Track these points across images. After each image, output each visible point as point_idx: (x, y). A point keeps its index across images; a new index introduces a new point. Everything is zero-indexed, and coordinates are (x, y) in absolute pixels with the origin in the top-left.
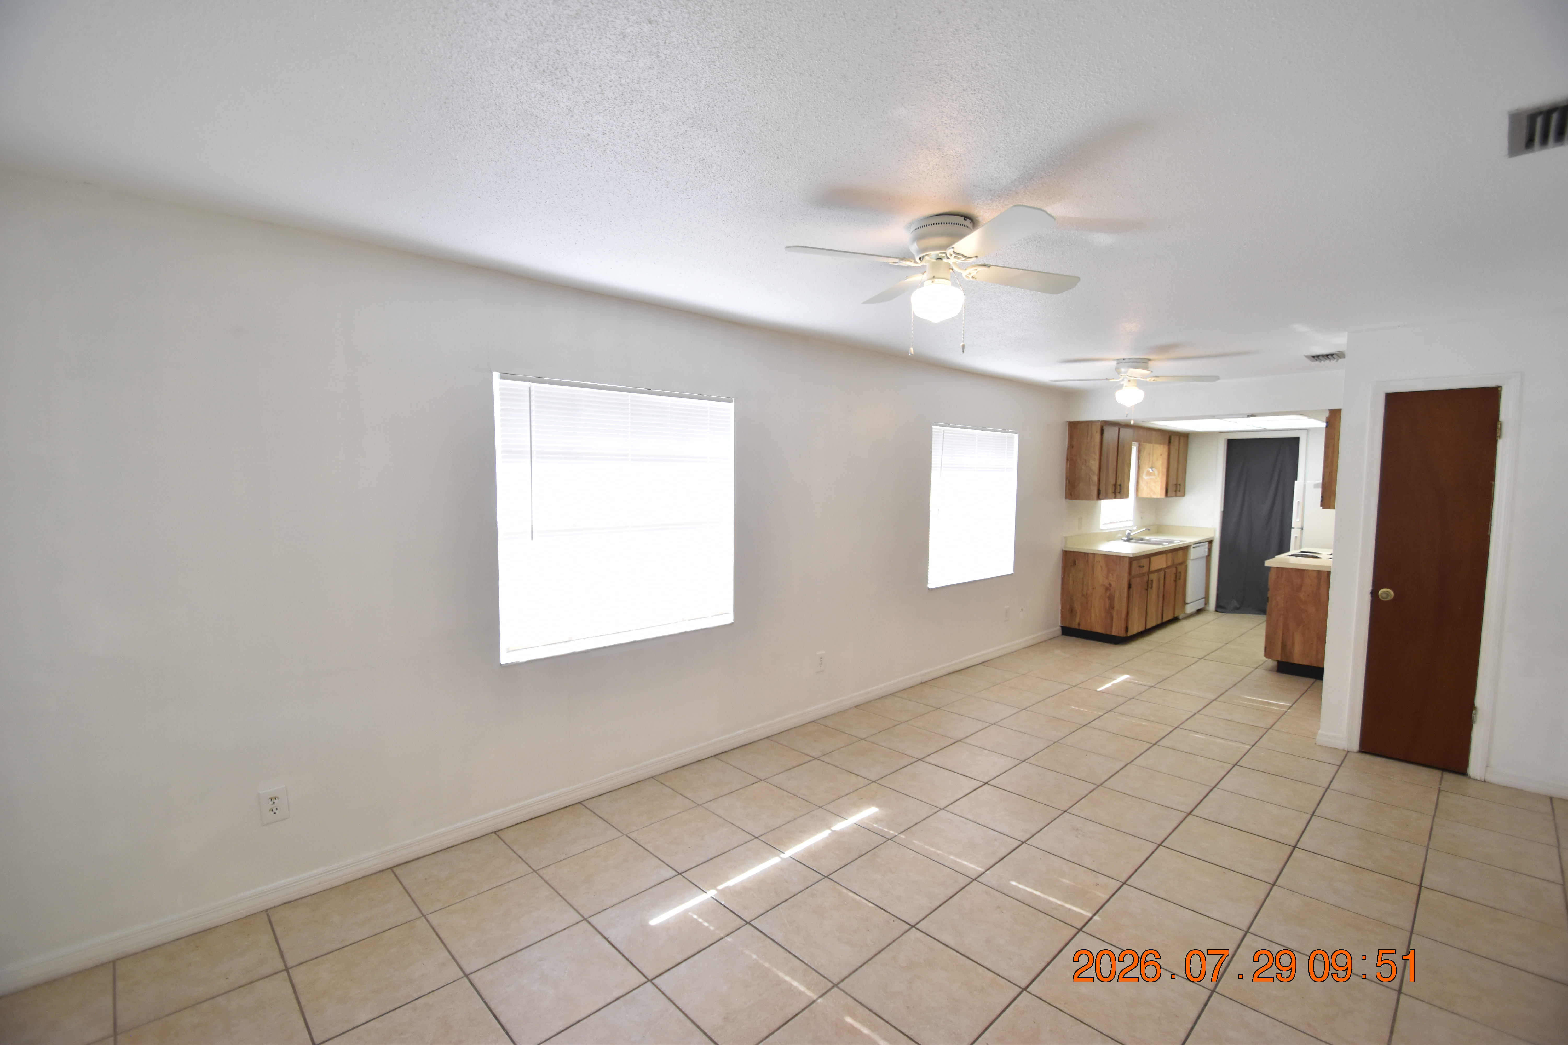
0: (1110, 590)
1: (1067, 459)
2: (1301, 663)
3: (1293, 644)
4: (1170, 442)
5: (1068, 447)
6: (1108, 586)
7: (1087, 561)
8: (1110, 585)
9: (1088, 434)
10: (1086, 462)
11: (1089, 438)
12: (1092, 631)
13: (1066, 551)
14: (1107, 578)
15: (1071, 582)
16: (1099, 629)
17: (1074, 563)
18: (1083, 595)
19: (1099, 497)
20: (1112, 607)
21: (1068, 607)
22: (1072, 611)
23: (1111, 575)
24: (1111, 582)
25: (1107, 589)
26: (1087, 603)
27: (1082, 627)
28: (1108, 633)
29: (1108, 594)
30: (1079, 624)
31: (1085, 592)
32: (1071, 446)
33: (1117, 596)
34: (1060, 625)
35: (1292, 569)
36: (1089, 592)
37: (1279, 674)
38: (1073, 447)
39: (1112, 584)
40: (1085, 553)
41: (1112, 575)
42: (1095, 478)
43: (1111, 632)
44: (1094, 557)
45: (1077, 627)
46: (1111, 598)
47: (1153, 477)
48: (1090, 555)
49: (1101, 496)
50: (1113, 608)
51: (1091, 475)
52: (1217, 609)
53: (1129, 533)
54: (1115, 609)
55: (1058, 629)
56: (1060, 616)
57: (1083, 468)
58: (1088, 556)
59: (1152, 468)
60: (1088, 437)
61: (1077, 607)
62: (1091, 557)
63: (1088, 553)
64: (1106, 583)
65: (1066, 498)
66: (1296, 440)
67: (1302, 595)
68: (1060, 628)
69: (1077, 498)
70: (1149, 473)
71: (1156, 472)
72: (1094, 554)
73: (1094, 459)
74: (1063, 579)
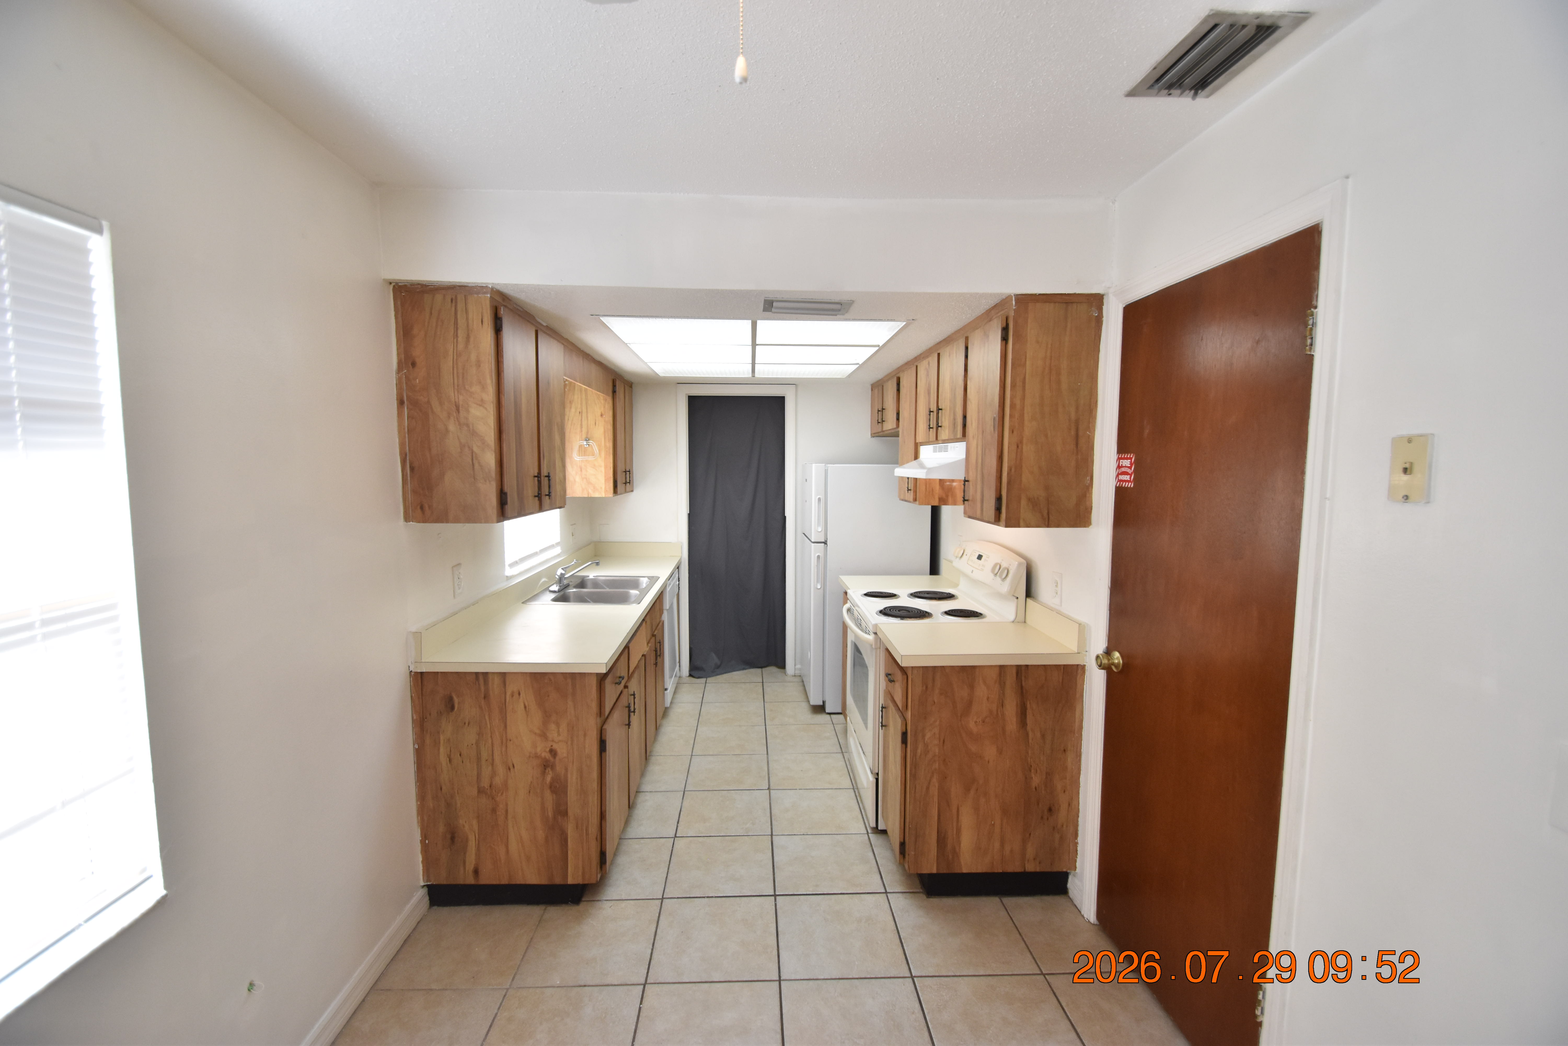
0: (553, 767)
1: (401, 402)
2: (974, 870)
3: (959, 830)
4: (614, 392)
5: (399, 363)
6: (547, 755)
7: (486, 697)
8: (553, 752)
9: (456, 329)
10: (458, 410)
11: (461, 334)
12: (513, 882)
13: (422, 673)
14: (544, 736)
15: (443, 759)
16: (531, 876)
17: (450, 705)
18: (481, 791)
19: (504, 511)
20: (561, 811)
21: (441, 828)
22: (453, 837)
23: (553, 726)
24: (555, 746)
25: (546, 765)
26: (494, 811)
27: (487, 878)
28: (558, 881)
29: (548, 779)
30: (476, 872)
31: (485, 783)
32: (407, 362)
33: (573, 780)
34: (422, 884)
35: (952, 667)
36: (498, 780)
37: (935, 901)
38: (414, 364)
39: (559, 751)
40: (477, 674)
41: (558, 725)
42: (490, 459)
43: (565, 876)
44: (504, 683)
45: (471, 880)
46: (558, 788)
47: (591, 458)
48: (490, 676)
49: (508, 508)
50: (565, 813)
51: (475, 449)
52: (693, 673)
53: (562, 574)
54: (570, 813)
55: (420, 895)
56: (420, 858)
57: (452, 427)
58: (486, 682)
59: (587, 440)
60: (456, 336)
61: (469, 826)
62: (496, 682)
63: (485, 674)
64: (542, 749)
65: (407, 519)
66: (780, 401)
67: (972, 724)
68: (425, 890)
69: (442, 517)
70: (583, 451)
71: (596, 449)
72: (503, 675)
73: (482, 403)
74: (419, 753)
